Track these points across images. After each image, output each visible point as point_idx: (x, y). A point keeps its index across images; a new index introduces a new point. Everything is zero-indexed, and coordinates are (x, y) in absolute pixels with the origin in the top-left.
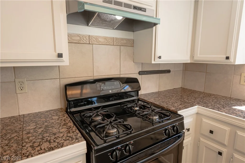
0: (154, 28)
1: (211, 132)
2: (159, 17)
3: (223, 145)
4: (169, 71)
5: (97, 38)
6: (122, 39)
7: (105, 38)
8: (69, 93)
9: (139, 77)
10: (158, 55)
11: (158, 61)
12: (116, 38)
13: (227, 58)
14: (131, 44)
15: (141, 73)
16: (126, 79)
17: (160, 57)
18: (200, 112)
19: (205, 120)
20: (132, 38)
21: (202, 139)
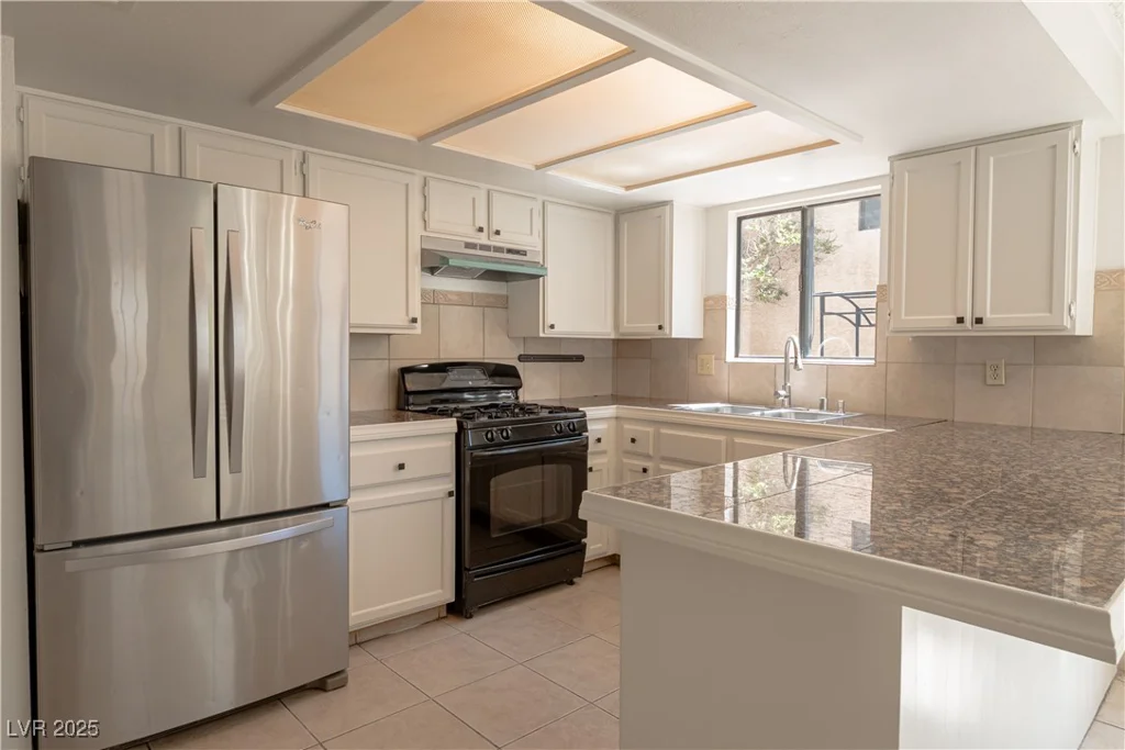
0: (541, 279)
1: (633, 441)
2: (549, 265)
3: (648, 457)
4: (580, 358)
5: (445, 294)
6: (488, 295)
7: (459, 294)
8: (408, 377)
9: (521, 367)
10: (549, 321)
11: (549, 333)
12: (477, 294)
13: (660, 327)
14: (503, 303)
15: (521, 358)
16: (493, 367)
17: (552, 327)
18: (619, 415)
19: (627, 426)
20: (504, 292)
21: (625, 460)
